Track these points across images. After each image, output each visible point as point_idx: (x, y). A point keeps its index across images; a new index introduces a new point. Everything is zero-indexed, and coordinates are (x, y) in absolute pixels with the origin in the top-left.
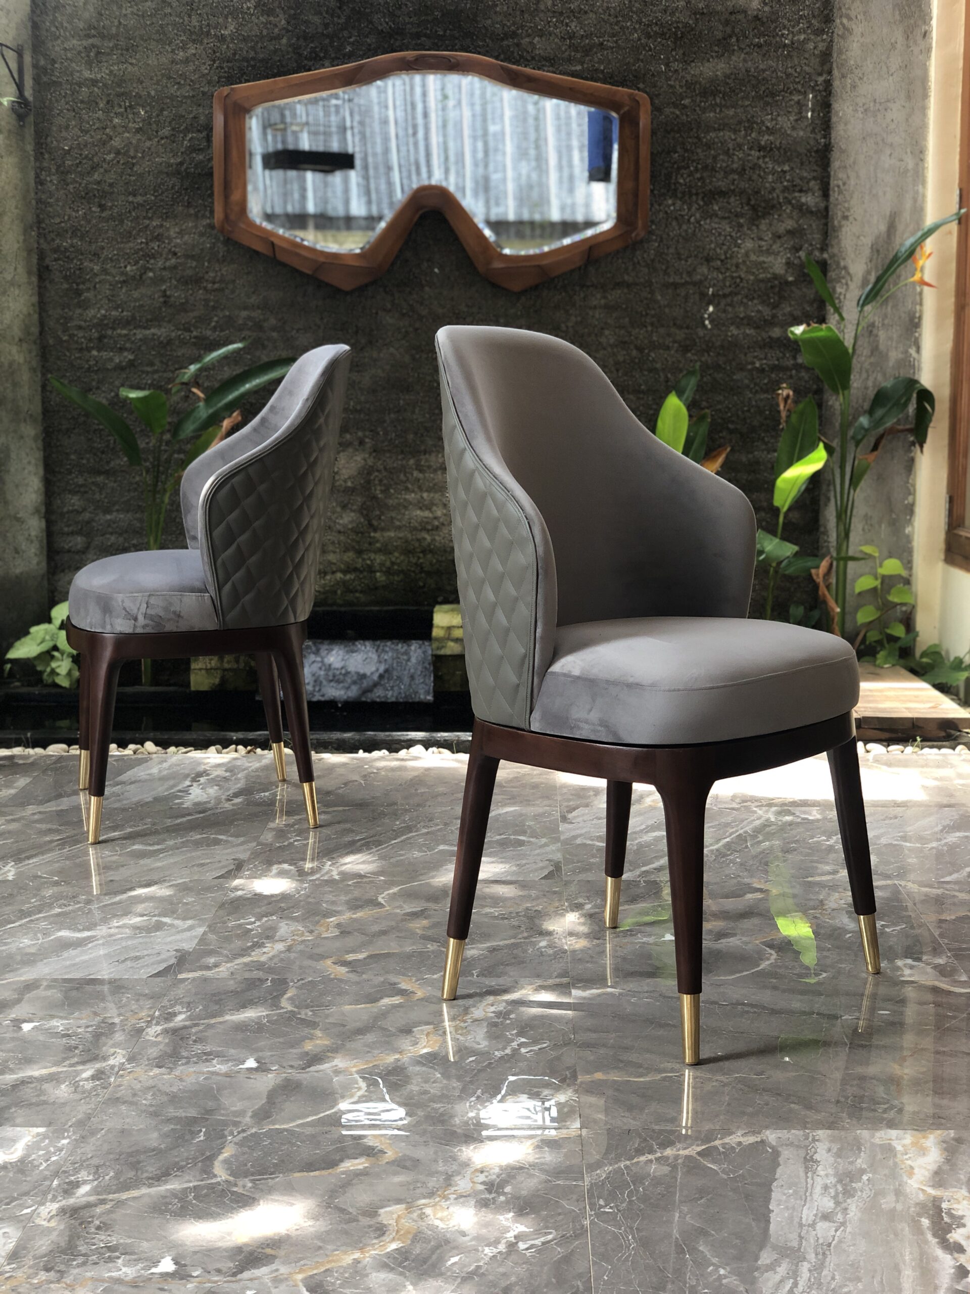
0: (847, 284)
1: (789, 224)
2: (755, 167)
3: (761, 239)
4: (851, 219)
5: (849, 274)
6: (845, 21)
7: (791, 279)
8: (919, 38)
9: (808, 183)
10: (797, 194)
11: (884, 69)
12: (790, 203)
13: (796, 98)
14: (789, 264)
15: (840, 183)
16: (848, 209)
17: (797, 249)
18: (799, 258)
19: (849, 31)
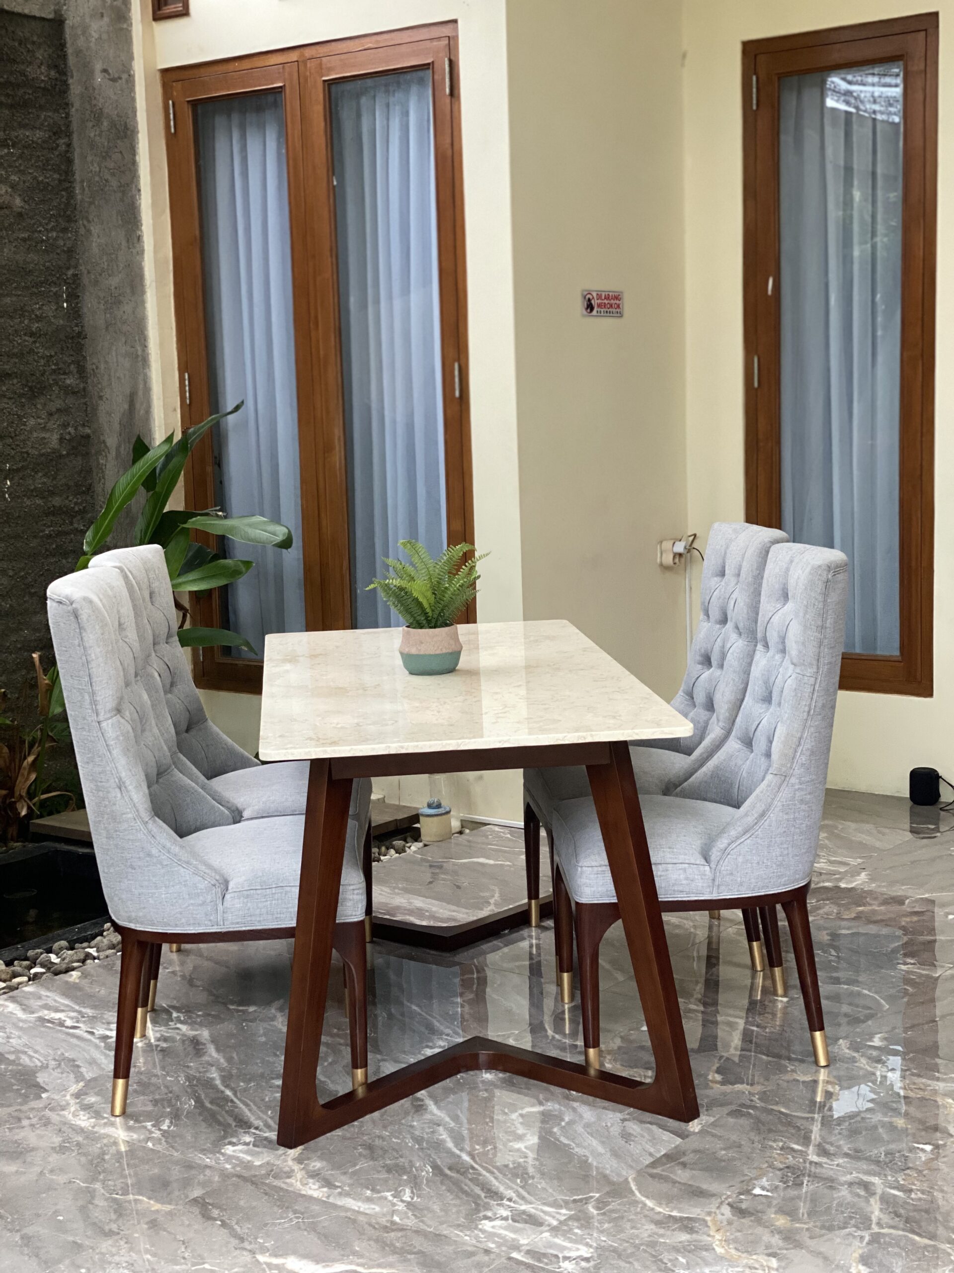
0: (106, 456)
1: (58, 404)
2: (31, 351)
3: (39, 417)
4: (104, 399)
5: (106, 447)
6: (85, 222)
7: (65, 453)
8: (136, 240)
9: (69, 366)
10: (63, 377)
11: (115, 267)
12: (57, 384)
13: (54, 289)
14: (61, 440)
15: (94, 367)
16: (101, 390)
18: (69, 433)
19: (89, 231)
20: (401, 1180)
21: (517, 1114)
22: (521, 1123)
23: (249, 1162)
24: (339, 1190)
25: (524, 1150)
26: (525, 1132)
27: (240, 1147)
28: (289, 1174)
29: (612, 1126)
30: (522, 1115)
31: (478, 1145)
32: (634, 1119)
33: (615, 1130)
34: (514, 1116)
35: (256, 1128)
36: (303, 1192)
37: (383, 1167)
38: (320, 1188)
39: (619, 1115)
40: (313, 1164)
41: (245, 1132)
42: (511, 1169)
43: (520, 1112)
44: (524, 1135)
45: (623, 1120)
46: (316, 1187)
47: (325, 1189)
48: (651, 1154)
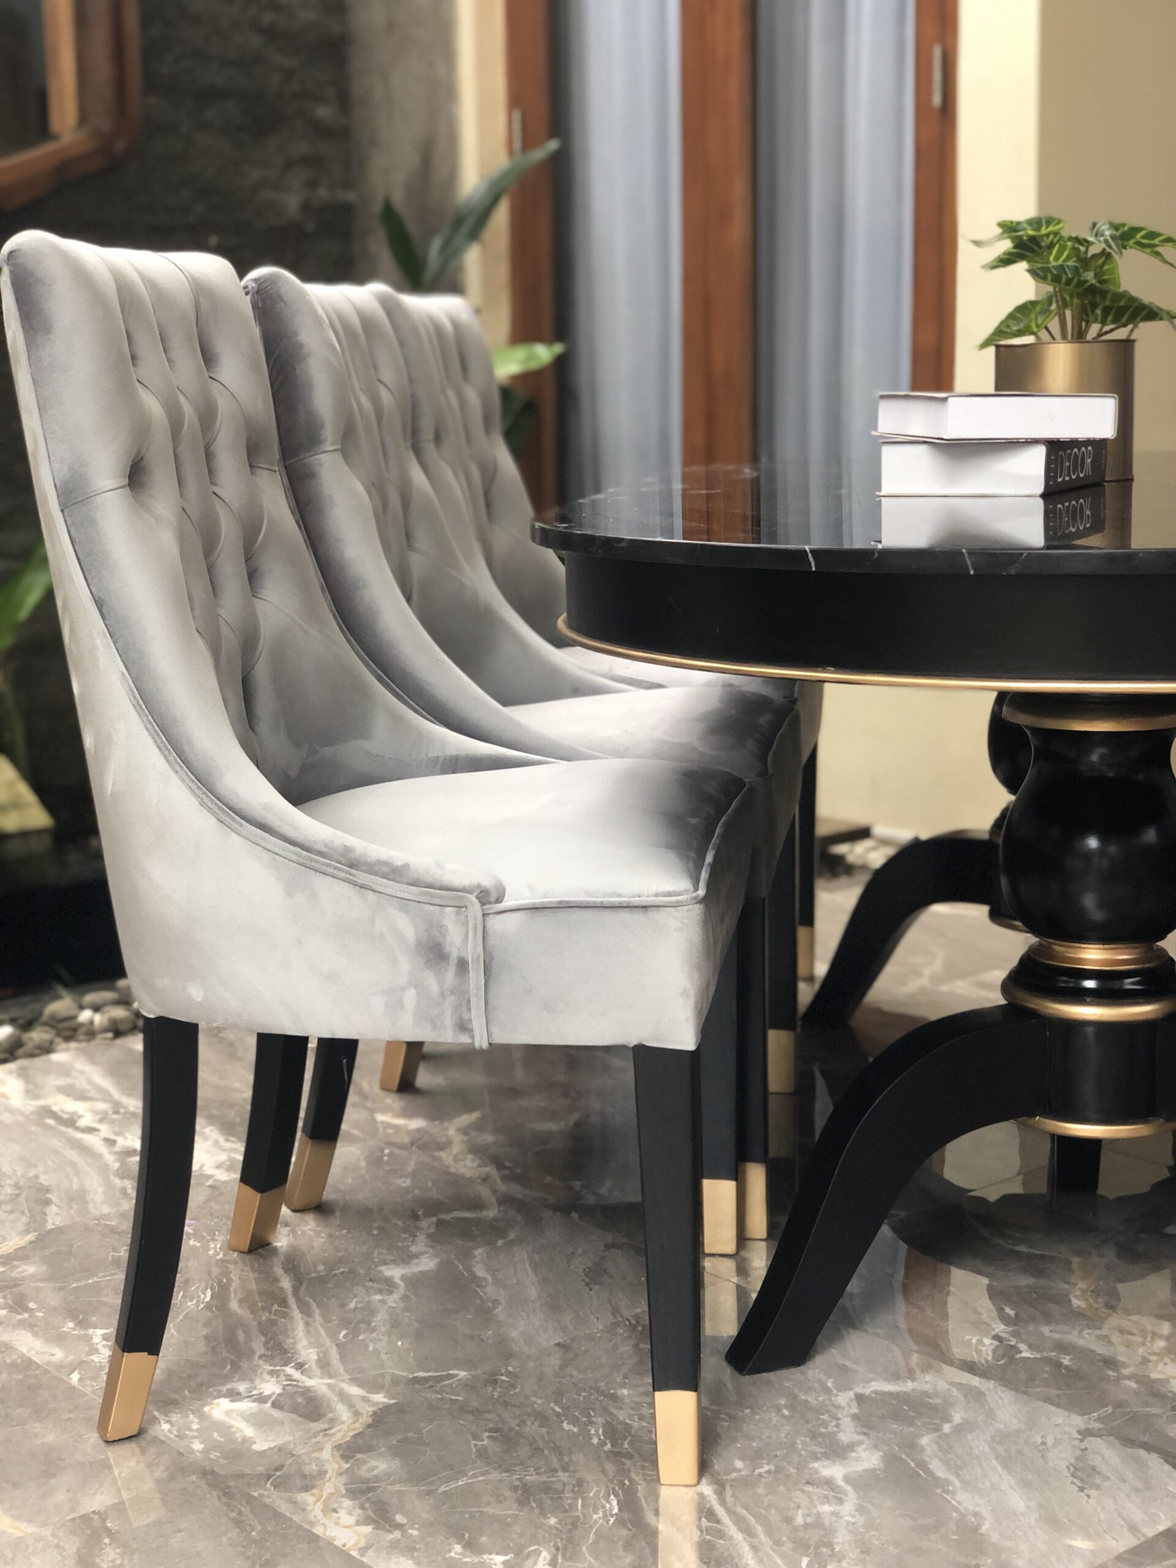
2: (259, 59)
3: (268, 167)
4: (380, 146)
7: (309, 228)
9: (322, 88)
10: (310, 104)
12: (301, 115)
14: (306, 207)
15: (365, 92)
16: (375, 130)
17: (312, 184)
18: (319, 198)
20: (542, 1526)
21: (851, 1394)
22: (855, 1418)
23: (245, 1440)
24: (397, 1534)
25: (840, 1482)
26: (857, 1438)
27: (245, 1406)
28: (308, 1483)
29: (1054, 1446)
30: (860, 1398)
31: (742, 1459)
32: (1110, 1434)
33: (1062, 1457)
34: (844, 1399)
35: (300, 1366)
36: (318, 1531)
37: (515, 1489)
38: (358, 1523)
39: (1078, 1421)
40: (373, 1463)
41: (271, 1373)
42: (796, 1529)
43: (859, 1390)
44: (851, 1447)
45: (1086, 1433)
46: (351, 1520)
47: (367, 1529)
48: (1133, 1529)
